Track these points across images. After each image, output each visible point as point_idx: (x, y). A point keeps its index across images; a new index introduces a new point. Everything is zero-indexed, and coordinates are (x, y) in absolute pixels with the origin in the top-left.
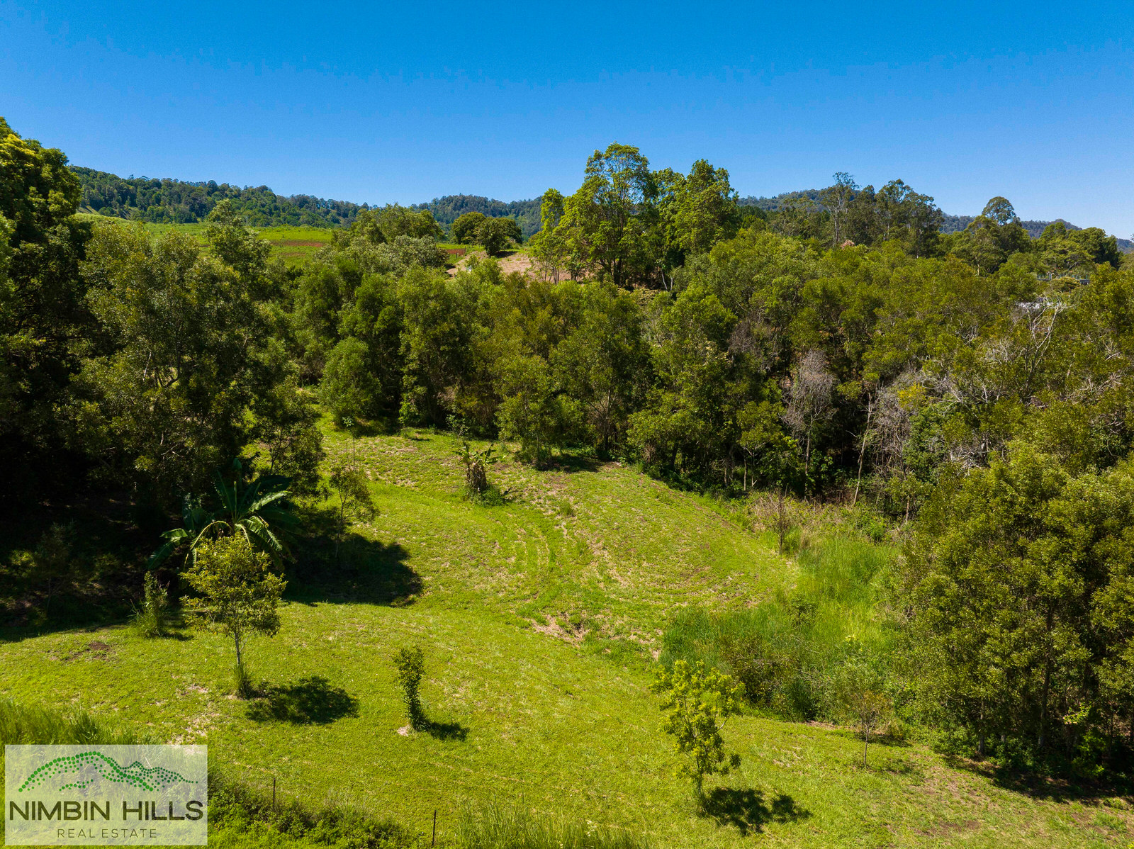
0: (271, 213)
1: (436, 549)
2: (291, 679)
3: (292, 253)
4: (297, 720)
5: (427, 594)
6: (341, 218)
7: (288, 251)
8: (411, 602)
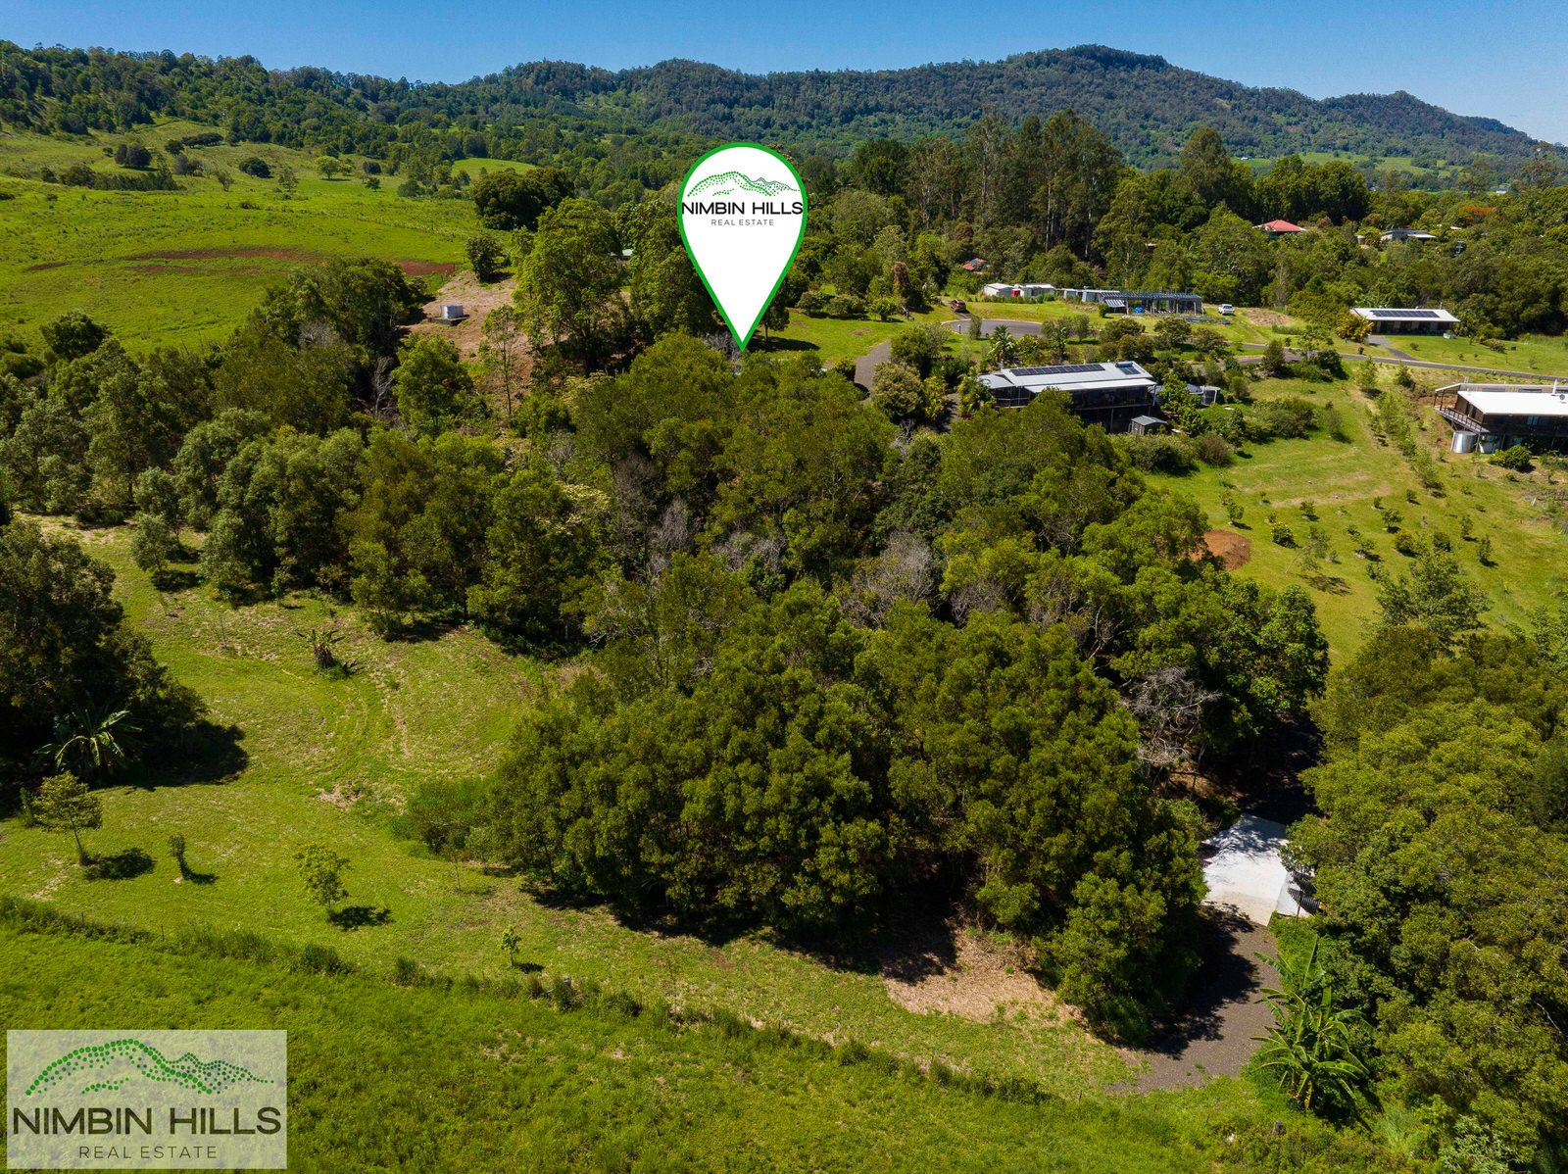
0: (261, 101)
1: (268, 730)
2: (117, 851)
3: (243, 269)
4: (115, 877)
5: (250, 771)
6: (369, 102)
7: (239, 264)
8: (236, 778)
